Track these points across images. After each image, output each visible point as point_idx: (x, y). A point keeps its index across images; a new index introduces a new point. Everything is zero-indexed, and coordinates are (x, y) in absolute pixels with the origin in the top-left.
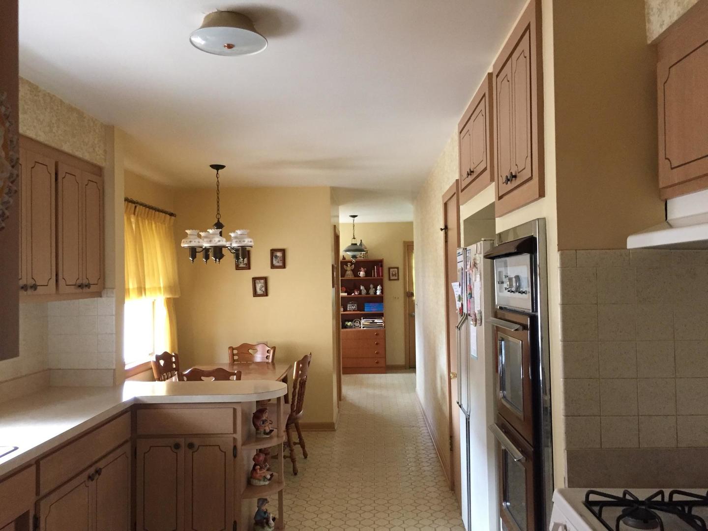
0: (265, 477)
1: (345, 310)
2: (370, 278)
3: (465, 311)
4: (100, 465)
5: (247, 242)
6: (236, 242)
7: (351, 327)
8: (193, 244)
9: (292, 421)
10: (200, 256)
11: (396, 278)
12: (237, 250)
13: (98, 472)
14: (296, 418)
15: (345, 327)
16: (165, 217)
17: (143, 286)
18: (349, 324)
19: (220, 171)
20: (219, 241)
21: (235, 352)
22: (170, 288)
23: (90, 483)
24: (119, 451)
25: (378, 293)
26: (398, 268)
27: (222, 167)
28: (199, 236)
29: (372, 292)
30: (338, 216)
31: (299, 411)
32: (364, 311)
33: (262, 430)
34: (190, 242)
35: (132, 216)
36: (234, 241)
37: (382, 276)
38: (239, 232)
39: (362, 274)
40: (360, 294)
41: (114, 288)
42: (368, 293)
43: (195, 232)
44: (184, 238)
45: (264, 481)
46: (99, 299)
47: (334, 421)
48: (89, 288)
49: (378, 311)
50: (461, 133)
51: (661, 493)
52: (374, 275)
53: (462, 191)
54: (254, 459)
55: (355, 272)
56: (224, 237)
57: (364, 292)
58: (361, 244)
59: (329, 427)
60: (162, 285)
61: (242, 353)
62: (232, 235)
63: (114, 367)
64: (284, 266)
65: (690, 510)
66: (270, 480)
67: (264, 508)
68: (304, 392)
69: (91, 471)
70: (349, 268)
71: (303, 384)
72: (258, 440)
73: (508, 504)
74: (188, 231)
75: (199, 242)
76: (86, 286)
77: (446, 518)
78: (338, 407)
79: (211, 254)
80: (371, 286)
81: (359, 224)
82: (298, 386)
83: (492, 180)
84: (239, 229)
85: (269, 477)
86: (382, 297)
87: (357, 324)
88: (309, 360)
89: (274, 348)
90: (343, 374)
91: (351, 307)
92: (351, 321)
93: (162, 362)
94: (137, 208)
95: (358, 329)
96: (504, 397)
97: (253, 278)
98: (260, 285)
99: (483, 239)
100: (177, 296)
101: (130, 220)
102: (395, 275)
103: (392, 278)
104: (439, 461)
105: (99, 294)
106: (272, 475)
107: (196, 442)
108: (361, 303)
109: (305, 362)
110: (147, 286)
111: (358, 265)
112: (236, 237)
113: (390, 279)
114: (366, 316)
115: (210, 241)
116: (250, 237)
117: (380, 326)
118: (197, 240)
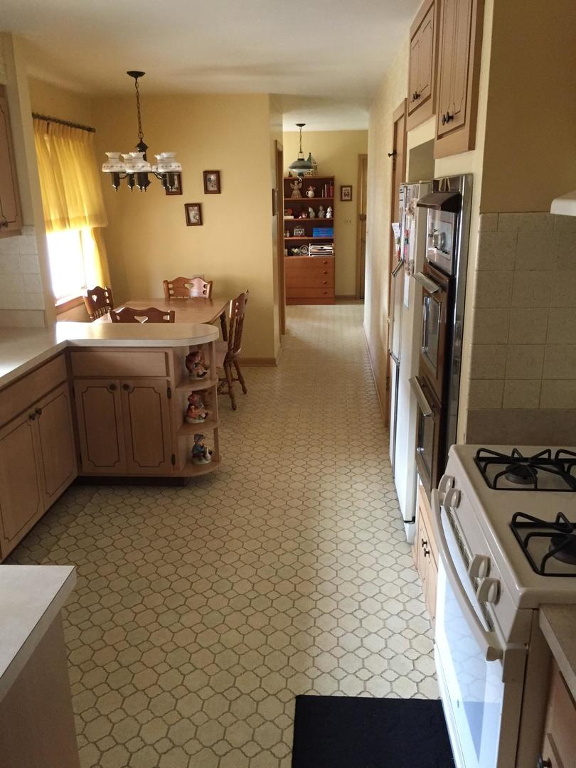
0: (200, 416)
1: (292, 235)
2: (319, 198)
3: (402, 256)
4: (39, 405)
5: (175, 167)
6: (162, 167)
7: (297, 254)
8: (115, 169)
9: (230, 360)
10: (124, 183)
11: (349, 198)
12: (164, 175)
13: (38, 412)
14: (233, 357)
15: (291, 254)
16: (83, 134)
17: (65, 216)
18: (296, 250)
19: (139, 79)
20: (143, 167)
21: (170, 286)
22: (96, 217)
23: (32, 423)
24: (57, 392)
25: (328, 216)
26: (351, 187)
27: (141, 74)
28: (122, 159)
29: (321, 214)
30: (281, 125)
31: (237, 348)
32: (312, 236)
33: (196, 373)
34: (112, 166)
35: (46, 135)
36: (160, 165)
37: (333, 196)
38: (165, 155)
39: (310, 193)
40: (308, 216)
41: (33, 225)
42: (317, 216)
43: (116, 155)
44: (104, 162)
45: (199, 419)
46: (19, 237)
47: (276, 356)
48: (7, 226)
49: (327, 236)
50: (412, 40)
51: (549, 451)
52: (324, 195)
53: (410, 114)
54: (189, 399)
55: (303, 192)
56: (149, 162)
57: (312, 214)
58: (310, 159)
59: (271, 363)
60: (87, 215)
61: (177, 287)
62: (158, 157)
63: (44, 308)
64: (219, 191)
65: (569, 468)
66: (205, 418)
67: (201, 443)
68: (241, 331)
69: (32, 411)
70: (296, 187)
71: (240, 323)
72: (192, 382)
73: (422, 449)
74: (108, 154)
75: (121, 167)
76: (4, 224)
77: (377, 453)
78: (281, 342)
79: (135, 179)
80: (321, 208)
81: (307, 133)
82: (235, 325)
83: (434, 113)
84: (165, 151)
85: (204, 416)
86: (333, 220)
87: (304, 251)
88: (246, 298)
89: (211, 283)
90: (287, 304)
91: (298, 232)
92: (298, 247)
93: (95, 298)
94: (50, 126)
95: (305, 256)
96: (426, 353)
97: (185, 205)
98: (193, 212)
99: (420, 182)
100: (104, 226)
101: (44, 139)
102: (348, 195)
103: (344, 198)
104: (377, 399)
105: (19, 232)
106: (207, 414)
107: (131, 383)
108: (309, 227)
109: (241, 300)
110: (71, 216)
111: (306, 183)
112: (162, 160)
113: (342, 200)
114: (315, 242)
115: (134, 167)
116: (178, 161)
117: (330, 253)
118: (119, 165)
